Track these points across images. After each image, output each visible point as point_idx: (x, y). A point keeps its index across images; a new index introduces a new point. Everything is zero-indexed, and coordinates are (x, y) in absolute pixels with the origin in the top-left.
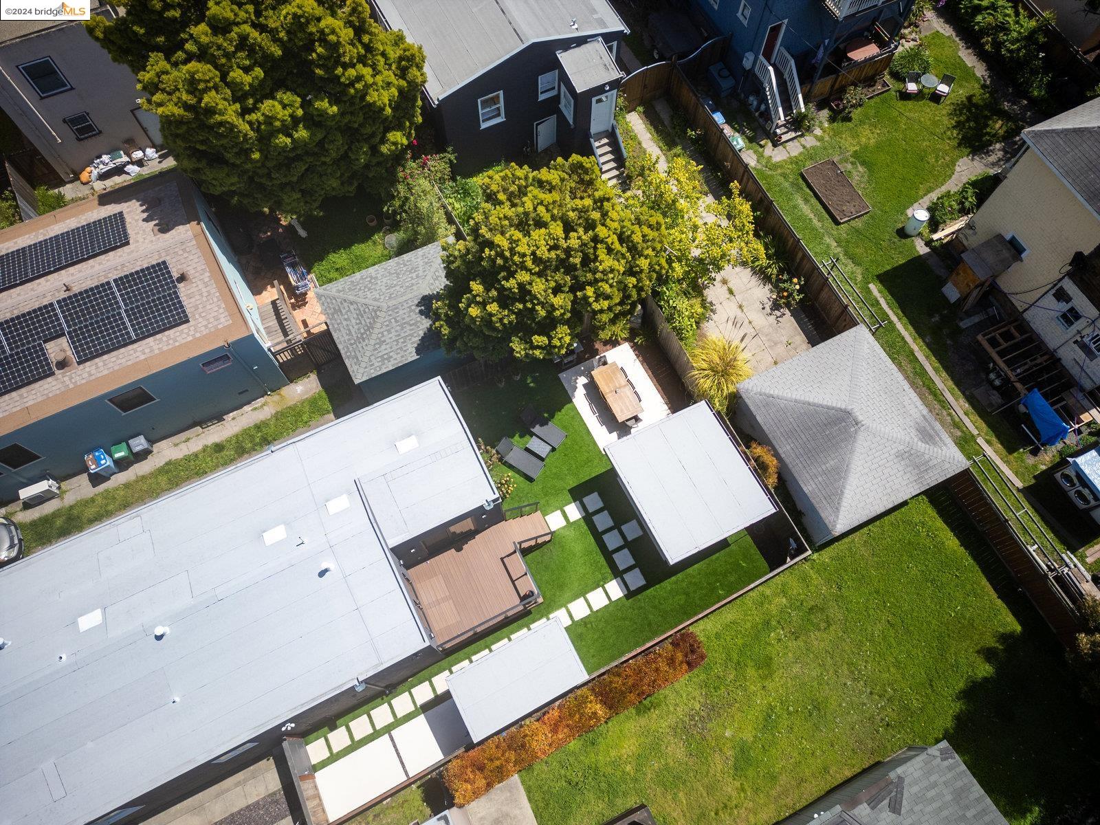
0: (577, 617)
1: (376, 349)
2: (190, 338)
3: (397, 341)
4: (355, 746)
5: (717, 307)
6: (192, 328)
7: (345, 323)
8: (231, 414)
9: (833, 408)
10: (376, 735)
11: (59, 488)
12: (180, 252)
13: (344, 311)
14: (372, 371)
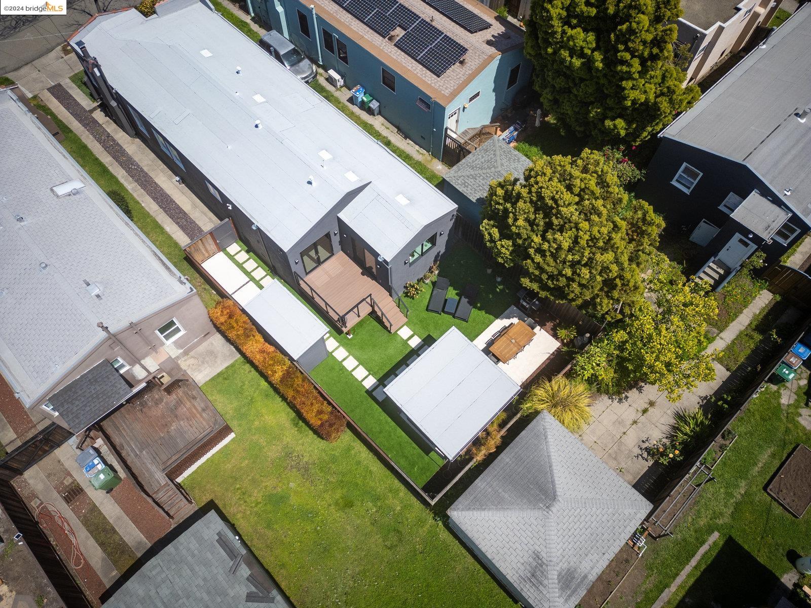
0: (345, 364)
1: (469, 177)
2: (429, 82)
3: (480, 186)
4: (240, 266)
5: (625, 404)
6: (436, 81)
7: (480, 157)
8: (411, 142)
9: (554, 486)
10: (247, 273)
11: (341, 87)
12: (477, 55)
13: (487, 153)
14: (454, 181)
